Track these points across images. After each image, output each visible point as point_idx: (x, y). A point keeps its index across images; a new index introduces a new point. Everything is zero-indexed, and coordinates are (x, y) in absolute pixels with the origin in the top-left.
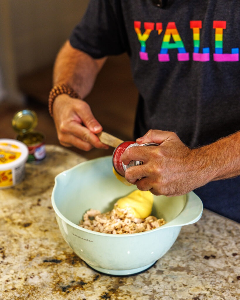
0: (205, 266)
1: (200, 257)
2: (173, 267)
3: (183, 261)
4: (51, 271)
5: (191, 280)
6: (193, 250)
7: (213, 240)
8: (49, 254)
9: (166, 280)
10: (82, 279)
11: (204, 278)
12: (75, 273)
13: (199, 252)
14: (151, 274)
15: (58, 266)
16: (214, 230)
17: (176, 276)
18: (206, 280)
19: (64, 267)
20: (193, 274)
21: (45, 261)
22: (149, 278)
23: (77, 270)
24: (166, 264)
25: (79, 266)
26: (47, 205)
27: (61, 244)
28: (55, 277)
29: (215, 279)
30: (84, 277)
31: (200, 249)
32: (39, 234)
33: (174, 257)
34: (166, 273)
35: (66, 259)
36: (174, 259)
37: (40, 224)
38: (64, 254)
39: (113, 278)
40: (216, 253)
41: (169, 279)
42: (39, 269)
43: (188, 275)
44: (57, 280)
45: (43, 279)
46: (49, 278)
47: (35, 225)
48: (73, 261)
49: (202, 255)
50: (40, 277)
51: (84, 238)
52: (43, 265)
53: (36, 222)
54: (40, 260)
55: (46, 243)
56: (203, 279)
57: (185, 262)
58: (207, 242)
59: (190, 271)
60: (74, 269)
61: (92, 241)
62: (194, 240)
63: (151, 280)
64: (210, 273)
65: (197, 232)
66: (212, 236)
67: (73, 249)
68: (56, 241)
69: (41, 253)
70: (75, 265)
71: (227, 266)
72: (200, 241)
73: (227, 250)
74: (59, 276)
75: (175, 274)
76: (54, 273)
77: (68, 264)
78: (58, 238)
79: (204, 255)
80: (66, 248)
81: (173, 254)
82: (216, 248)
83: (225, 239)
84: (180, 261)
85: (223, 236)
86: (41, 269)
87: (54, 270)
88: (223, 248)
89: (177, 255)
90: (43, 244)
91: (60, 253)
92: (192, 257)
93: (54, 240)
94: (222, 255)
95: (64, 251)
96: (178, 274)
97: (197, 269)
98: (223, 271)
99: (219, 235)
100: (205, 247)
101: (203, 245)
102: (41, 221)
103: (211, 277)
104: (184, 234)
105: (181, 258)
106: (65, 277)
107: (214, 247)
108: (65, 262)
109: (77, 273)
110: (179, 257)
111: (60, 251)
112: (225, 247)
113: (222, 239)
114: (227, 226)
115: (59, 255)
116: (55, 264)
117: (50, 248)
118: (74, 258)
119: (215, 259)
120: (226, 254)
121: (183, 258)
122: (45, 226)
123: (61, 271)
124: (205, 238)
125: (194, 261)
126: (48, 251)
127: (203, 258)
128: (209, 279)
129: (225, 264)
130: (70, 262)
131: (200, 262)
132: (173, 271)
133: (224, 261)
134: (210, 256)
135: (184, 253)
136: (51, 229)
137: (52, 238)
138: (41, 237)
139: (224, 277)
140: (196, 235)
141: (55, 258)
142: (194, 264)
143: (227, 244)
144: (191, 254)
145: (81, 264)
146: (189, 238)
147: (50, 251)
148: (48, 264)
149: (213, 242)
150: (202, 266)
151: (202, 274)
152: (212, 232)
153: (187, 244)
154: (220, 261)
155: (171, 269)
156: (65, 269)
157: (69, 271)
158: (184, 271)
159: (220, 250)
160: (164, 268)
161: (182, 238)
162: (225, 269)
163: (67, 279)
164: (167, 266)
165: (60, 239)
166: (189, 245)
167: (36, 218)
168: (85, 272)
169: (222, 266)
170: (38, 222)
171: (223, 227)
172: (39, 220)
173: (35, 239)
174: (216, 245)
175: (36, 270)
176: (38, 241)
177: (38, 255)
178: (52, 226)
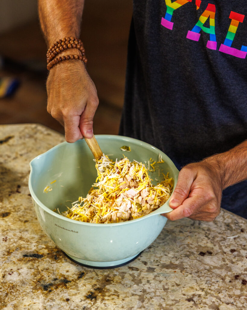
0: (201, 263)
1: (195, 253)
2: (165, 264)
3: (176, 257)
4: (32, 267)
5: (185, 278)
6: (188, 245)
7: (209, 234)
8: (29, 247)
9: (157, 278)
10: (66, 276)
11: (199, 276)
12: (57, 269)
13: (194, 248)
14: (141, 271)
15: (39, 262)
16: (211, 223)
18: (201, 279)
19: (46, 263)
20: (187, 273)
21: (25, 256)
22: (139, 276)
23: (60, 266)
24: (157, 261)
25: (63, 262)
26: (27, 193)
27: (42, 236)
28: (36, 274)
29: (211, 278)
30: (67, 274)
31: (195, 244)
32: (18, 225)
33: (166, 253)
34: (158, 270)
35: (48, 254)
36: (166, 255)
37: (20, 213)
38: (45, 248)
39: (99, 276)
40: (213, 248)
41: (161, 278)
43: (181, 274)
44: (39, 277)
45: (22, 276)
46: (28, 275)
47: (14, 215)
48: (56, 256)
49: (197, 251)
50: (20, 274)
52: (22, 260)
53: (16, 211)
54: (19, 255)
55: (26, 235)
56: (197, 278)
57: (179, 259)
58: (203, 237)
59: (184, 269)
60: (57, 265)
62: (189, 234)
63: (141, 278)
64: (206, 271)
65: (193, 225)
66: (209, 230)
67: (56, 243)
68: (37, 234)
69: (21, 246)
70: (58, 260)
71: (224, 264)
72: (196, 236)
73: (225, 246)
74: (40, 273)
75: (168, 272)
76: (35, 269)
77: (50, 259)
78: (39, 230)
79: (199, 251)
80: (48, 241)
81: (165, 250)
82: (213, 243)
83: (222, 234)
84: (173, 258)
85: (221, 230)
86: (20, 265)
87: (35, 267)
88: (220, 243)
89: (170, 251)
90: (24, 236)
91: (41, 247)
92: (186, 253)
93: (35, 232)
94: (220, 251)
95: (46, 244)
96: (170, 272)
97: (191, 267)
98: (219, 269)
99: (216, 229)
100: (201, 242)
101: (199, 240)
102: (21, 211)
103: (207, 275)
104: (178, 227)
105: (174, 254)
106: (47, 274)
107: (210, 242)
108: (47, 258)
109: (60, 270)
110: (172, 252)
111: (42, 244)
112: (222, 242)
113: (220, 233)
114: (225, 219)
115: (41, 249)
116: (35, 259)
117: (30, 241)
118: (57, 253)
119: (211, 256)
120: (223, 250)
121: (177, 254)
122: (25, 216)
123: (42, 267)
124: (200, 232)
125: (189, 257)
126: (29, 245)
127: (198, 255)
128: (205, 278)
129: (222, 262)
130: (52, 257)
131: (194, 258)
132: (165, 269)
133: (221, 258)
134: (206, 252)
135: (178, 249)
136: (32, 220)
137: (33, 230)
138: (21, 229)
139: (220, 275)
140: (191, 228)
141: (36, 252)
142: (188, 261)
143: (224, 238)
144: (186, 249)
145: (64, 259)
146: (184, 232)
147: (30, 244)
148: (28, 259)
149: (210, 236)
150: (197, 264)
151: (196, 272)
152: (209, 225)
153: (181, 238)
154: (217, 258)
155: (163, 266)
156: (47, 265)
157: (51, 267)
158: (177, 269)
159: (217, 247)
160: (156, 265)
161: (175, 231)
162: (223, 267)
163: (49, 276)
164: (159, 263)
165: (42, 231)
166: (183, 239)
167: (15, 206)
168: (68, 269)
169: (219, 264)
170: (18, 212)
171: (220, 220)
172: (18, 209)
173: (14, 231)
174: (213, 240)
175: (15, 265)
176: (17, 232)
177: (18, 248)
178: (33, 216)
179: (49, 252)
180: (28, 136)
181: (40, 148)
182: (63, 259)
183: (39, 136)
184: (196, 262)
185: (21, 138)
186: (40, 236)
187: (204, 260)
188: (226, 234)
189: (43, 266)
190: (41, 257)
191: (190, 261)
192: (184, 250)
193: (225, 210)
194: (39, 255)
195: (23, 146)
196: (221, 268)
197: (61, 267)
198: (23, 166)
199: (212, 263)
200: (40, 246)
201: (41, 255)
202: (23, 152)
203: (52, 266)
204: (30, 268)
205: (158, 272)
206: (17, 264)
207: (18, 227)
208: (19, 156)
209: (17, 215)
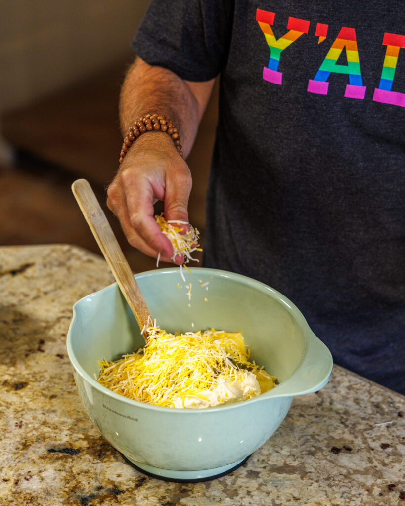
0: (333, 465)
1: (325, 448)
2: (276, 465)
3: (294, 456)
4: (62, 468)
5: (307, 489)
6: (313, 436)
7: (347, 419)
8: (58, 438)
9: (263, 488)
10: (116, 483)
11: (330, 486)
12: (103, 473)
13: (323, 441)
14: (237, 477)
15: (73, 460)
16: (350, 402)
17: (282, 483)
18: (333, 490)
19: (84, 462)
20: (312, 480)
21: (51, 451)
22: (233, 484)
23: (107, 468)
24: (263, 460)
25: (112, 461)
26: (56, 351)
27: (78, 420)
28: (69, 480)
29: (350, 488)
30: (119, 479)
31: (324, 435)
32: (41, 402)
33: (278, 449)
34: (264, 475)
35: (89, 448)
36: (277, 452)
37: (43, 384)
38: (83, 440)
39: (170, 483)
40: (352, 442)
41: (269, 488)
43: (302, 481)
44: (73, 484)
45: (47, 483)
46: (56, 480)
47: (34, 386)
48: (101, 451)
49: (327, 446)
50: (42, 479)
51: (122, 414)
52: (46, 457)
53: (36, 381)
54: (42, 449)
55: (54, 419)
56: (327, 489)
57: (298, 457)
58: (335, 423)
59: (307, 473)
60: (102, 466)
61: (137, 420)
62: (314, 419)
63: (238, 488)
64: (342, 477)
65: (320, 405)
66: (346, 412)
67: (101, 431)
68: (70, 416)
69: (45, 435)
70: (104, 458)
71: (371, 467)
72: (325, 421)
73: (372, 438)
74: (75, 478)
75: (280, 478)
76: (67, 472)
77: (91, 456)
78: (74, 410)
79: (330, 445)
80: (88, 427)
81: (276, 443)
82: (353, 433)
83: (368, 419)
84: (288, 456)
86: (43, 465)
87: (67, 468)
88: (365, 433)
89: (284, 445)
90: (49, 420)
91: (77, 437)
92: (309, 449)
93: (67, 414)
94: (363, 446)
95: (85, 433)
96: (284, 478)
97: (318, 471)
98: (364, 475)
99: (358, 411)
100: (333, 432)
101: (330, 428)
102: (45, 380)
103: (343, 484)
104: (297, 408)
105: (290, 450)
106: (85, 480)
107: (349, 432)
108: (86, 454)
109: (107, 473)
110: (287, 448)
111: (78, 433)
112: (368, 432)
113: (364, 419)
114: (371, 396)
115: (76, 441)
116: (67, 456)
117: (59, 428)
118: (103, 447)
119: (350, 453)
120: (369, 445)
121: (295, 450)
122: (51, 389)
123: (78, 468)
124: (333, 416)
125: (314, 456)
126: (57, 433)
127: (329, 451)
128: (339, 489)
129: (367, 463)
130: (95, 453)
131: (323, 458)
132: (277, 474)
133: (366, 458)
134: (342, 448)
135: (296, 442)
136: (62, 395)
137: (64, 410)
138: (45, 408)
139: (365, 485)
140: (317, 410)
141: (68, 445)
142: (313, 461)
143: (371, 426)
144: (309, 443)
145: (114, 457)
146: (306, 416)
147: (59, 432)
148: (56, 456)
149: (348, 423)
150: (328, 465)
151: (326, 479)
152: (347, 406)
153: (302, 426)
154: (359, 457)
155: (273, 468)
156: (86, 466)
157: (93, 469)
158: (295, 473)
159: (360, 438)
160: (261, 468)
161: (292, 414)
162: (368, 471)
163: (89, 483)
164: (267, 465)
165: (78, 411)
166: (304, 427)
167: (35, 373)
168: (120, 471)
169: (362, 466)
170: (40, 382)
171: (365, 397)
172: (41, 377)
173: (33, 412)
174: (353, 429)
175: (34, 466)
176: (39, 414)
177: (39, 439)
178: (65, 388)
179: (90, 446)
180: (56, 263)
181: (75, 282)
182: (112, 456)
183: (74, 263)
184: (325, 463)
185: (45, 266)
186: (75, 420)
187: (338, 461)
188: (374, 420)
189: (80, 467)
190: (76, 453)
191: (316, 462)
192: (306, 444)
193: (372, 382)
194: (74, 449)
195: (48, 279)
196: (366, 472)
197: (109, 469)
198: (47, 311)
199: (351, 465)
200: (75, 435)
201: (77, 450)
202: (49, 288)
203: (93, 467)
204: (60, 470)
205: (264, 479)
206: (38, 464)
207: (40, 405)
208: (42, 294)
209: (39, 386)
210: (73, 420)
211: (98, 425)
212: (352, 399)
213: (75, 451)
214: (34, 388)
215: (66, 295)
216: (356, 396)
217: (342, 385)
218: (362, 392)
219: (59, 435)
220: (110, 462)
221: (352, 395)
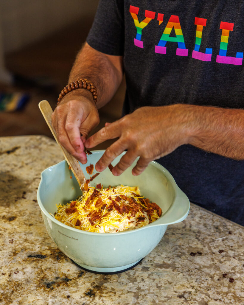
0: (191, 263)
1: (186, 253)
2: (158, 263)
3: (169, 258)
4: (36, 267)
5: (176, 277)
6: (180, 246)
7: (199, 236)
8: (33, 249)
9: (151, 277)
10: (67, 275)
11: (189, 275)
12: (59, 269)
13: (185, 249)
14: (136, 270)
15: (42, 262)
16: (201, 226)
17: (162, 273)
18: (191, 278)
19: (49, 263)
20: (179, 271)
21: (30, 256)
22: (134, 275)
24: (151, 261)
25: (64, 262)
26: (32, 198)
27: (45, 238)
28: (40, 273)
29: (201, 276)
30: (68, 273)
31: (186, 245)
32: (24, 228)
33: (159, 254)
34: (152, 269)
35: (51, 255)
36: (159, 256)
37: (25, 217)
38: (48, 250)
39: (98, 275)
40: (202, 249)
41: (155, 276)
42: (24, 265)
43: (173, 273)
44: (42, 275)
45: (27, 275)
46: (32, 274)
47: (20, 219)
48: (58, 256)
49: (188, 252)
50: (24, 273)
51: (69, 236)
52: (27, 260)
53: (21, 215)
54: (24, 256)
55: (31, 238)
56: (188, 277)
57: (171, 259)
58: (193, 238)
60: (58, 265)
61: (77, 240)
62: (181, 236)
63: (136, 277)
64: (196, 270)
65: (184, 228)
66: (199, 232)
67: (57, 245)
68: (41, 236)
69: (26, 248)
70: (60, 261)
71: (213, 264)
72: (187, 237)
73: (214, 247)
74: (43, 272)
75: (161, 271)
76: (38, 269)
77: (52, 259)
78: (43, 232)
79: (190, 251)
80: (50, 242)
81: (159, 250)
82: (203, 244)
83: (212, 236)
84: (166, 258)
85: (210, 232)
86: (25, 265)
87: (39, 266)
88: (209, 244)
89: (163, 252)
90: (28, 238)
91: (44, 248)
92: (178, 253)
93: (39, 234)
94: (209, 251)
95: (49, 246)
96: (163, 271)
97: (183, 266)
98: (209, 268)
99: (206, 231)
100: (192, 243)
101: (190, 241)
102: (26, 215)
103: (197, 274)
104: (171, 230)
105: (166, 254)
106: (49, 273)
107: (200, 243)
108: (49, 258)
109: (62, 269)
111: (45, 246)
112: (212, 243)
113: (209, 235)
114: (214, 222)
115: (44, 250)
116: (39, 259)
117: (34, 243)
118: (59, 254)
119: (201, 256)
120: (212, 251)
121: (169, 254)
122: (30, 220)
123: (45, 267)
124: (191, 234)
125: (180, 258)
126: (33, 246)
127: (189, 255)
128: (195, 277)
129: (211, 262)
130: (55, 258)
131: (185, 259)
132: (159, 268)
133: (210, 258)
134: (196, 253)
135: (170, 250)
136: (36, 223)
137: (37, 232)
138: (26, 231)
139: (209, 274)
140: (182, 230)
141: (39, 253)
142: (180, 260)
143: (213, 240)
144: (177, 250)
145: (66, 259)
146: (176, 234)
147: (34, 245)
148: (32, 259)
149: (200, 238)
150: (188, 263)
151: (187, 271)
152: (199, 228)
153: (173, 240)
154: (206, 258)
155: (157, 265)
156: (50, 265)
157: (53, 267)
158: (169, 268)
159: (207, 247)
160: (150, 265)
161: (168, 233)
162: (211, 266)
163: (51, 275)
164: (153, 263)
165: (45, 233)
166: (175, 241)
167: (21, 211)
168: (69, 268)
169: (208, 263)
170: (23, 216)
171: (210, 223)
172: (24, 213)
173: (20, 234)
174: (203, 241)
175: (20, 265)
176: (22, 235)
177: (23, 250)
178: (37, 219)
179: (52, 253)
180: (33, 146)
181: (44, 157)
182: (64, 259)
183: (43, 146)
185: (26, 148)
186: (43, 238)
187: (194, 260)
188: (215, 236)
189: (46, 265)
190: (44, 258)
191: (181, 261)
192: (176, 251)
193: (214, 214)
195: (28, 156)
196: (210, 267)
197: (63, 267)
198: (28, 174)
199: (202, 263)
200: (43, 247)
201: (45, 256)
202: (29, 161)
203: (54, 266)
204: (34, 268)
205: (152, 271)
206: (22, 264)
207: (23, 230)
208: (24, 165)
209: (23, 219)
210: (42, 238)
211: (55, 242)
212: (202, 224)
213: (43, 256)
214: (20, 220)
215: (38, 165)
216: (205, 222)
217: (196, 216)
218: (208, 220)
219: (34, 247)
220: (63, 263)
221: (202, 221)
